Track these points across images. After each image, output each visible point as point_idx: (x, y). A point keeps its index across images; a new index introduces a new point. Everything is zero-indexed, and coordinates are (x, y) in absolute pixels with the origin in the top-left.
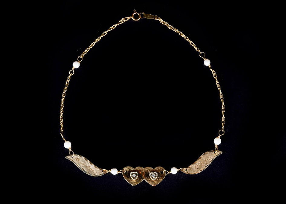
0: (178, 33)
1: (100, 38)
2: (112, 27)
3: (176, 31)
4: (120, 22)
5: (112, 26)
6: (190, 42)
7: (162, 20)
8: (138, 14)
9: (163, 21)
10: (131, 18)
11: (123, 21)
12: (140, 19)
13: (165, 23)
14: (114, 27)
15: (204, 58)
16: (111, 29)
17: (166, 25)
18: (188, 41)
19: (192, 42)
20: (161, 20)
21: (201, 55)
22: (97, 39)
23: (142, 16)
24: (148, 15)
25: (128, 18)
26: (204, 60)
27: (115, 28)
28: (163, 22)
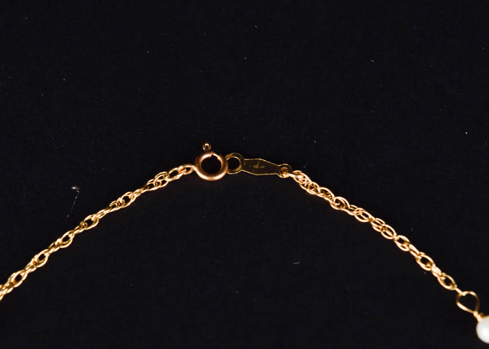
0: (369, 224)
1: (72, 237)
2: (121, 200)
3: (360, 216)
4: (151, 186)
5: (120, 196)
6: (418, 255)
7: (307, 178)
8: (219, 158)
9: (311, 182)
10: (194, 172)
11: (160, 181)
12: (227, 174)
13: (319, 189)
14: (127, 199)
15: (476, 314)
16: (114, 206)
17: (321, 195)
18: (408, 253)
19: (423, 255)
20: (302, 179)
21: (465, 300)
22: (60, 240)
23: (233, 164)
24: (255, 163)
25: (181, 171)
26: (475, 322)
27: (129, 204)
28: (311, 188)
